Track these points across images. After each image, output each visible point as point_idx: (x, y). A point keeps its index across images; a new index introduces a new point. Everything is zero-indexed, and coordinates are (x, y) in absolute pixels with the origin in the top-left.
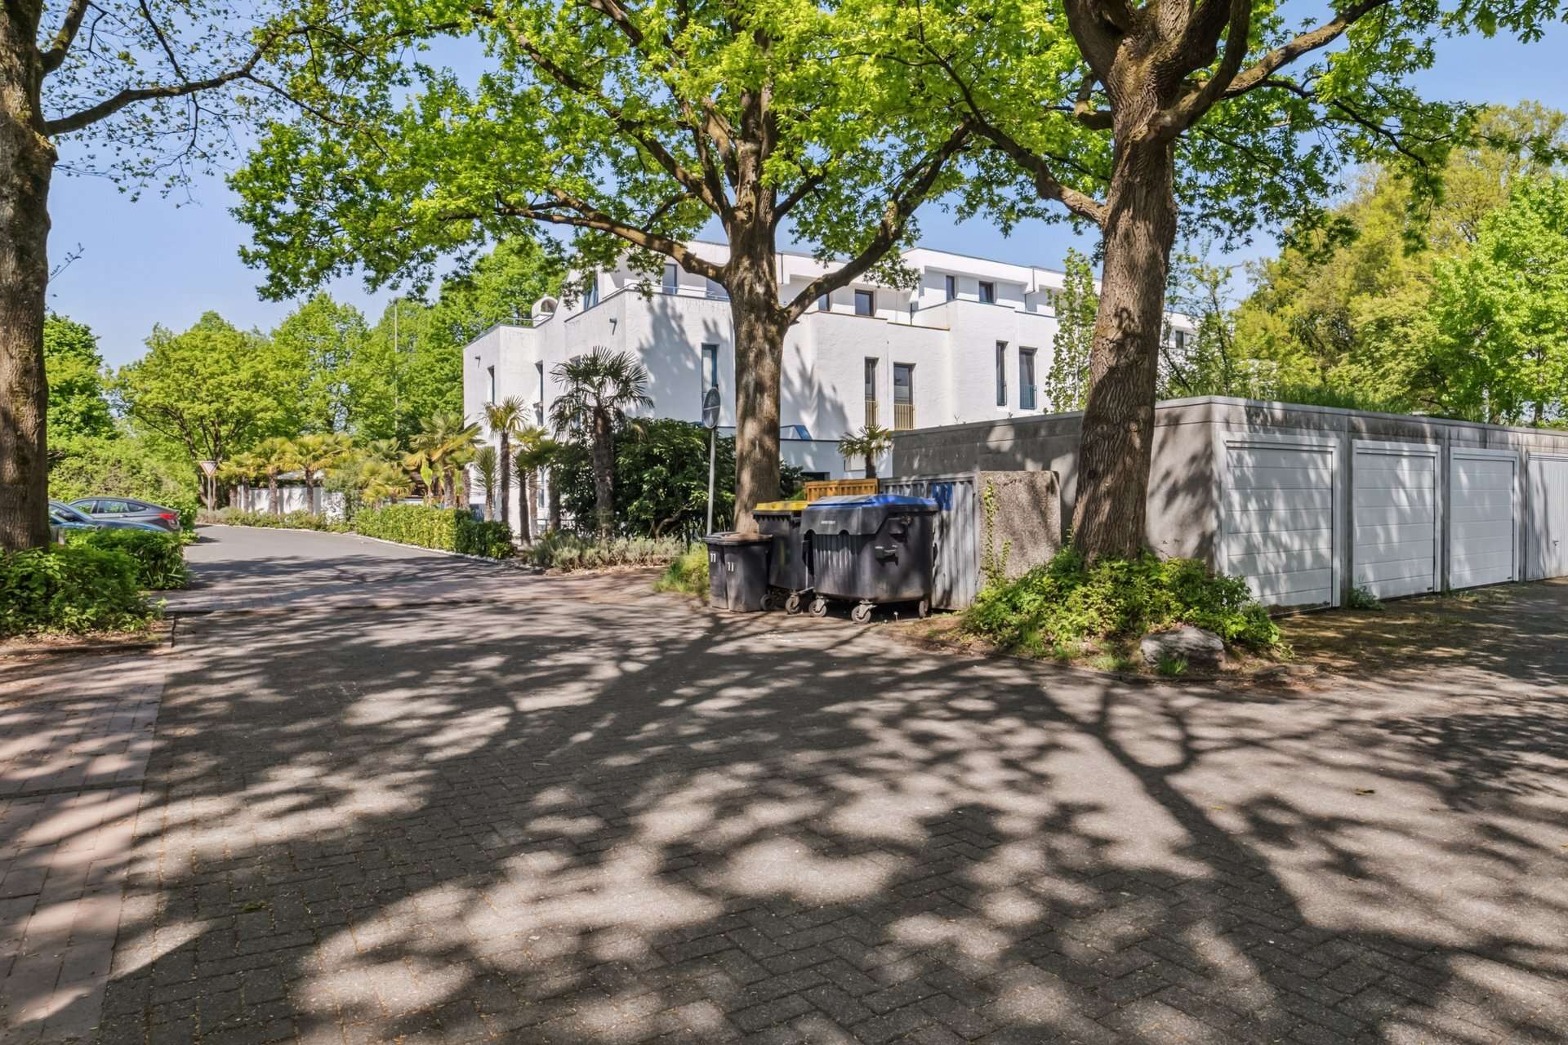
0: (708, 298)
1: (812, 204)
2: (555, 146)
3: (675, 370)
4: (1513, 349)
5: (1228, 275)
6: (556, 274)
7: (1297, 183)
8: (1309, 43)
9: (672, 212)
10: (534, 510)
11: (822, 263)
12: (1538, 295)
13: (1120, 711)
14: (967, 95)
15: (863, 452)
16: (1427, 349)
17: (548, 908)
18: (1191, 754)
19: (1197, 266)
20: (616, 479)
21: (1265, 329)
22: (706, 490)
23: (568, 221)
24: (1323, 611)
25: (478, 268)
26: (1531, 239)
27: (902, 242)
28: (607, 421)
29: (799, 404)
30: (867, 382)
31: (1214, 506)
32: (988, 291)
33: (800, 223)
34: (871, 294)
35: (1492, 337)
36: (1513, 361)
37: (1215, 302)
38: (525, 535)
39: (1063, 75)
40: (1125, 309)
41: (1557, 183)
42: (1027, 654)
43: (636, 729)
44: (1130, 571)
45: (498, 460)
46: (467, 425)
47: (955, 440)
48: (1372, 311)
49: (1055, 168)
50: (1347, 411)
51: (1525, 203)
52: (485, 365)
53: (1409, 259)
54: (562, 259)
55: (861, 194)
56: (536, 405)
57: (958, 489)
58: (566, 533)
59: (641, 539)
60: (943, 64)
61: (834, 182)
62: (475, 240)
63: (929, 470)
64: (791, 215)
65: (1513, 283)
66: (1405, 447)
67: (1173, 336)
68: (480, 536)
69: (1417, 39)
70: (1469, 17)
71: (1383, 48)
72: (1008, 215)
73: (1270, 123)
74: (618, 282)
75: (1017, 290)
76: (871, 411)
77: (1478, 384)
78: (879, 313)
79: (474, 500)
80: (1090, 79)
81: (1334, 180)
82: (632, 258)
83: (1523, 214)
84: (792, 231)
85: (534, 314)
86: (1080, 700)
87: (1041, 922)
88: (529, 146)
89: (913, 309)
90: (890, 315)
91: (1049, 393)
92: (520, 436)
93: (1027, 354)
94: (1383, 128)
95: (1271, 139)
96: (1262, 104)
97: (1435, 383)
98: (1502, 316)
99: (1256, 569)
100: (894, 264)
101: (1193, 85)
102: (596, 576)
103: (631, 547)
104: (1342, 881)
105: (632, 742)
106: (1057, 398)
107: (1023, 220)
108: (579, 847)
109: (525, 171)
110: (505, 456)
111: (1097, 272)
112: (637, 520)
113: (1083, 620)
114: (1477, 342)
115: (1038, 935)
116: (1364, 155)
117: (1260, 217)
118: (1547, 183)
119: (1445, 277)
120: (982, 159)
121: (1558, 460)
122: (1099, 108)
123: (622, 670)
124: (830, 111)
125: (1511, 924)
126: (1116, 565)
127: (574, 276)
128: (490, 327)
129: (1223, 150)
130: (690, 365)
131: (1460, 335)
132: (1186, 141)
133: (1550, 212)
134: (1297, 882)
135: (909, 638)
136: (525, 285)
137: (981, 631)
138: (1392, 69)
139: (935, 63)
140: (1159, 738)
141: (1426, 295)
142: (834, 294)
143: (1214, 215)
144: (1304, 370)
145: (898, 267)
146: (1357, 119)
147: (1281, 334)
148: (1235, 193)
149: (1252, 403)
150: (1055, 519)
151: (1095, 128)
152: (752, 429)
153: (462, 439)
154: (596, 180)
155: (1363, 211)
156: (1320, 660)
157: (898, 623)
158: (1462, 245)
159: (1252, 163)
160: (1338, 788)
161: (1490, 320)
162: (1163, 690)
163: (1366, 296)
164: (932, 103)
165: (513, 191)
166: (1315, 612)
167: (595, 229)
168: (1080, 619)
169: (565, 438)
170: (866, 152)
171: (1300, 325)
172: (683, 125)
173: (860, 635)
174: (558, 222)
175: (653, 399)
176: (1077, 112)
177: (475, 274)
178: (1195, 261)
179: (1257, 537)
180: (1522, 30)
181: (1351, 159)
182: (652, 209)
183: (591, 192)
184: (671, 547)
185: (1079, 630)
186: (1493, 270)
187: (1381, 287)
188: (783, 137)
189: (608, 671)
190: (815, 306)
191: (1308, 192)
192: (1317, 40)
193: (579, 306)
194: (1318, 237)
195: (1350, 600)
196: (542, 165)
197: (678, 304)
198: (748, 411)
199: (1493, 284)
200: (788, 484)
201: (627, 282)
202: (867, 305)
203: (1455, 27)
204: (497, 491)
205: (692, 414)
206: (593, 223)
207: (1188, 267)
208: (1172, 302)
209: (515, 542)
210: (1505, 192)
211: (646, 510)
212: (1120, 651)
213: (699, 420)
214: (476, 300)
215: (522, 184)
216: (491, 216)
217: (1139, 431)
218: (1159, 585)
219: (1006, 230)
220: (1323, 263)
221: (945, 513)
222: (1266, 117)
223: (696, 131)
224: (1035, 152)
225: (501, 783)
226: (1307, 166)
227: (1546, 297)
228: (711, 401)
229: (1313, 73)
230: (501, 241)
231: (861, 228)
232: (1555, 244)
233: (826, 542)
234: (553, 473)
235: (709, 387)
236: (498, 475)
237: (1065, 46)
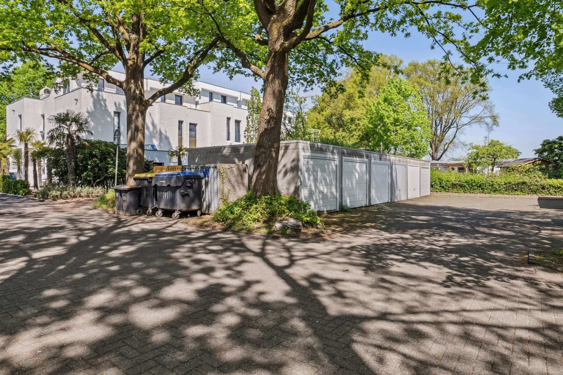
0: (117, 93)
1: (159, 61)
2: (51, 25)
3: (103, 121)
4: (389, 130)
5: (305, 100)
6: (51, 78)
7: (328, 71)
8: (332, 26)
9: (102, 58)
10: (40, 175)
11: (163, 84)
12: (395, 114)
13: (268, 248)
14: (218, 28)
15: (177, 156)
16: (365, 129)
17: (45, 339)
18: (292, 261)
19: (295, 96)
20: (76, 164)
21: (317, 119)
22: (115, 168)
23: (56, 57)
24: (334, 212)
25: (13, 72)
26: (394, 97)
27: (193, 79)
28: (73, 140)
29: (152, 136)
30: (179, 129)
31: (299, 178)
32: (224, 99)
33: (154, 68)
34: (181, 97)
35: (383, 126)
36: (388, 134)
37: (301, 109)
38: (36, 186)
39: (253, 25)
40: (270, 109)
41: (401, 81)
42: (237, 229)
43: (84, 263)
44: (271, 199)
45: (23, 154)
46: (8, 139)
47: (210, 152)
48: (349, 115)
49: (249, 57)
50: (341, 147)
51: (392, 85)
52: (17, 114)
53: (360, 99)
54: (53, 73)
55: (178, 59)
56: (41, 132)
57: (211, 170)
58: (54, 185)
59: (87, 188)
60: (210, 14)
61: (168, 54)
62: (12, 60)
63: (201, 163)
64: (151, 64)
65: (389, 110)
66: (358, 159)
67: (287, 119)
68: (14, 186)
69: (363, 30)
70: (378, 26)
71: (353, 31)
72: (232, 73)
73: (319, 50)
74: (79, 84)
75: (234, 99)
76: (180, 140)
77: (379, 141)
78: (184, 104)
79: (11, 171)
80: (261, 28)
81: (338, 72)
82: (84, 75)
83: (392, 89)
84: (151, 71)
85: (40, 94)
86: (254, 245)
87: (241, 323)
88: (38, 23)
89: (197, 103)
90: (188, 105)
91: (245, 137)
92: (33, 144)
93: (238, 122)
94: (354, 57)
95: (320, 55)
96: (318, 44)
97: (367, 140)
98: (386, 120)
99: (313, 199)
100: (190, 86)
101: (295, 34)
102: (68, 203)
103: (83, 191)
104: (339, 300)
105: (82, 268)
106: (248, 139)
107: (237, 74)
108: (59, 312)
109: (36, 34)
110: (26, 153)
111: (261, 95)
112: (86, 180)
113: (256, 217)
114: (379, 127)
115: (240, 328)
116: (348, 64)
117: (316, 81)
118: (398, 80)
119: (370, 106)
120: (223, 51)
121: (401, 165)
122: (265, 38)
123: (79, 240)
124: (166, 26)
125: (387, 308)
126: (266, 197)
127: (59, 80)
128: (19, 98)
129: (305, 58)
130: (109, 119)
131: (374, 125)
132: (293, 53)
133: (399, 89)
134: (326, 301)
135: (194, 224)
136: (36, 82)
137: (220, 221)
138: (356, 38)
139: (207, 14)
140: (281, 257)
141: (365, 111)
142: (167, 95)
143: (301, 79)
144: (328, 133)
145: (191, 88)
146: (345, 53)
147: (322, 121)
148: (308, 73)
149: (312, 143)
150: (246, 181)
151: (262, 45)
152: (134, 145)
153: (5, 145)
154: (69, 42)
155: (347, 83)
156: (332, 228)
157: (190, 219)
158: (375, 97)
159: (314, 63)
160: (337, 270)
161: (383, 121)
162: (283, 240)
163: (347, 110)
164: (205, 28)
165: (30, 41)
166: (330, 212)
167: (68, 61)
168: (254, 216)
169: (54, 146)
170: (180, 43)
171: (328, 118)
172: (107, 24)
173: (176, 223)
174: (52, 57)
175: (93, 132)
176: (256, 38)
177: (12, 75)
178: (295, 94)
179: (313, 188)
180: (391, 33)
181: (344, 65)
182: (94, 56)
183: (67, 47)
184: (100, 191)
185: (254, 220)
186: (384, 105)
187: (352, 108)
188: (148, 34)
189: (73, 240)
190: (159, 99)
191: (331, 74)
192: (334, 25)
193: (61, 92)
194: (333, 90)
195: (342, 209)
196: (44, 32)
197: (104, 95)
198: (133, 139)
199: (383, 109)
200: (147, 167)
201: (83, 84)
202: (179, 101)
203: (374, 28)
204: (22, 167)
205: (109, 138)
206: (67, 59)
207: (293, 96)
208: (287, 108)
209: (30, 188)
210: (387, 82)
211: (89, 176)
212: (269, 227)
213: (112, 141)
214: (13, 86)
215: (35, 39)
216: (20, 50)
217: (275, 151)
218: (281, 204)
219: (231, 78)
220: (335, 98)
221: (207, 178)
222: (318, 48)
223: (113, 27)
224: (241, 51)
225: (23, 289)
226: (331, 66)
227: (398, 115)
228: (117, 133)
229: (333, 36)
230: (25, 62)
231: (178, 72)
232: (400, 99)
233: (163, 189)
234: (49, 160)
235: (116, 128)
236: (23, 161)
237: (254, 14)
